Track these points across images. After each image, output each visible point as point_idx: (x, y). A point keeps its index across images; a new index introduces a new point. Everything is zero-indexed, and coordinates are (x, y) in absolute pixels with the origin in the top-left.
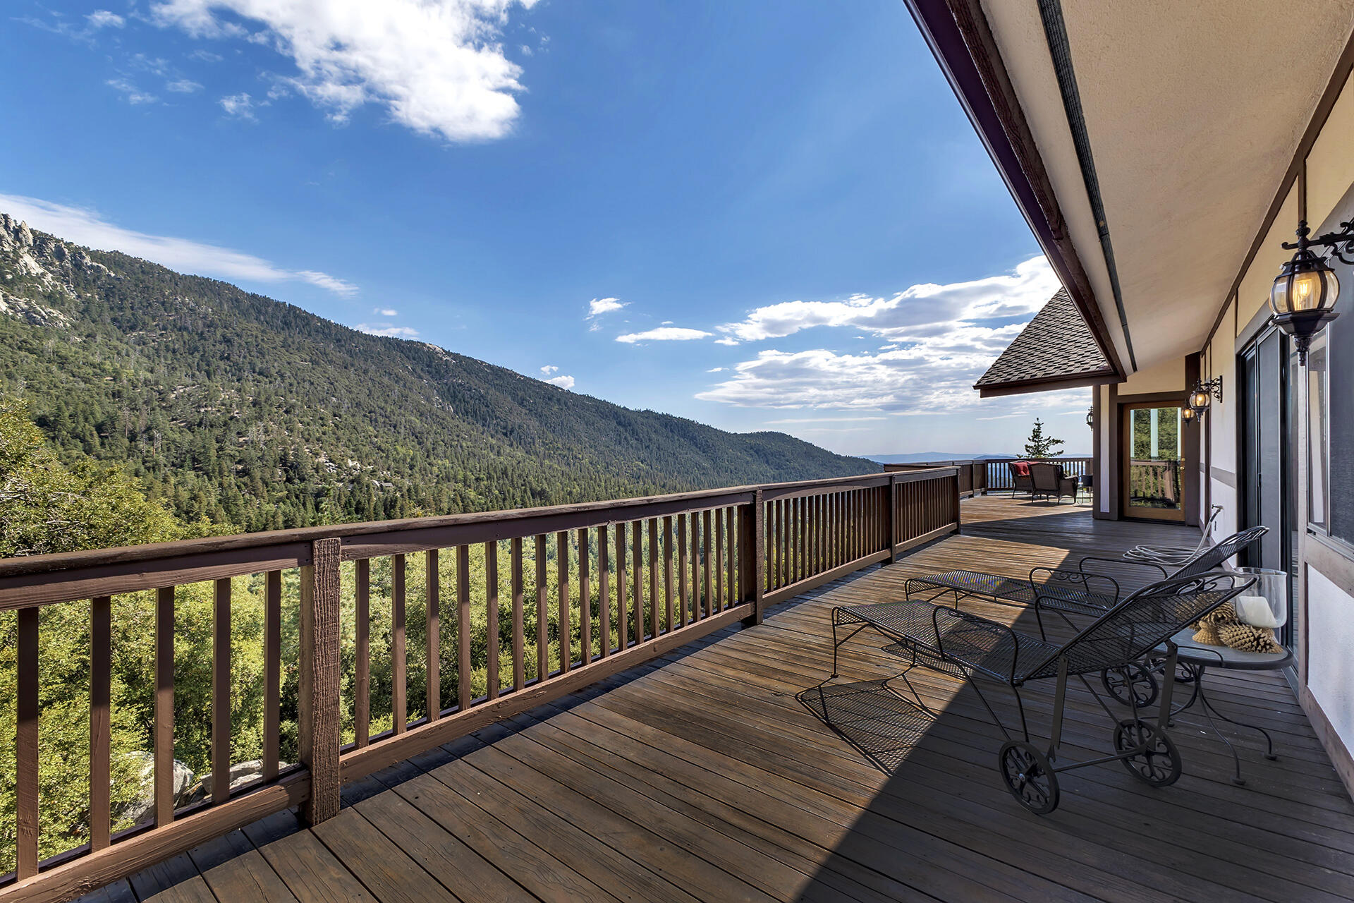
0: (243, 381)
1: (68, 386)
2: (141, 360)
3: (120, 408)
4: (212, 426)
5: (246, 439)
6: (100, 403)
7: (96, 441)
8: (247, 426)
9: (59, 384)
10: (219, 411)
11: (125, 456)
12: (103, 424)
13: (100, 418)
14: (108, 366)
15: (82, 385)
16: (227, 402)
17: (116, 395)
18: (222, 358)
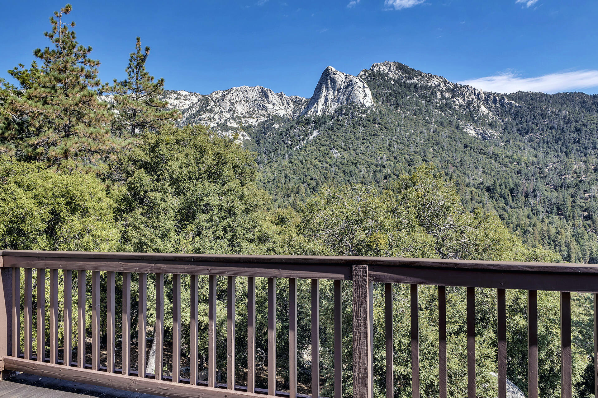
0: (588, 156)
1: (498, 170)
2: (530, 151)
3: (521, 179)
4: (568, 187)
5: (590, 194)
6: (512, 177)
7: (510, 198)
8: (590, 186)
9: (495, 169)
10: (573, 177)
11: (523, 206)
12: (513, 189)
13: (512, 185)
14: (515, 157)
15: (504, 168)
16: (578, 171)
17: (519, 172)
18: (575, 142)
